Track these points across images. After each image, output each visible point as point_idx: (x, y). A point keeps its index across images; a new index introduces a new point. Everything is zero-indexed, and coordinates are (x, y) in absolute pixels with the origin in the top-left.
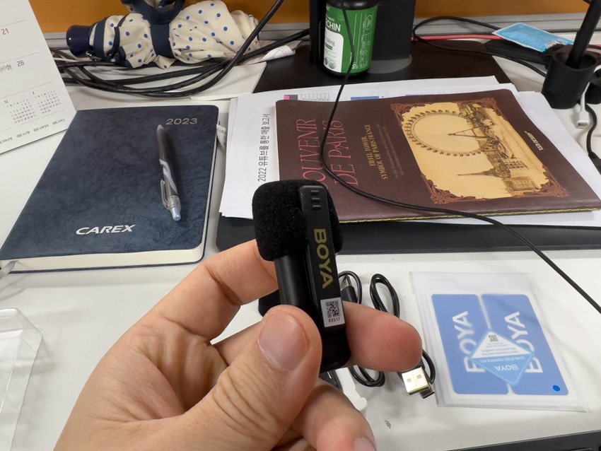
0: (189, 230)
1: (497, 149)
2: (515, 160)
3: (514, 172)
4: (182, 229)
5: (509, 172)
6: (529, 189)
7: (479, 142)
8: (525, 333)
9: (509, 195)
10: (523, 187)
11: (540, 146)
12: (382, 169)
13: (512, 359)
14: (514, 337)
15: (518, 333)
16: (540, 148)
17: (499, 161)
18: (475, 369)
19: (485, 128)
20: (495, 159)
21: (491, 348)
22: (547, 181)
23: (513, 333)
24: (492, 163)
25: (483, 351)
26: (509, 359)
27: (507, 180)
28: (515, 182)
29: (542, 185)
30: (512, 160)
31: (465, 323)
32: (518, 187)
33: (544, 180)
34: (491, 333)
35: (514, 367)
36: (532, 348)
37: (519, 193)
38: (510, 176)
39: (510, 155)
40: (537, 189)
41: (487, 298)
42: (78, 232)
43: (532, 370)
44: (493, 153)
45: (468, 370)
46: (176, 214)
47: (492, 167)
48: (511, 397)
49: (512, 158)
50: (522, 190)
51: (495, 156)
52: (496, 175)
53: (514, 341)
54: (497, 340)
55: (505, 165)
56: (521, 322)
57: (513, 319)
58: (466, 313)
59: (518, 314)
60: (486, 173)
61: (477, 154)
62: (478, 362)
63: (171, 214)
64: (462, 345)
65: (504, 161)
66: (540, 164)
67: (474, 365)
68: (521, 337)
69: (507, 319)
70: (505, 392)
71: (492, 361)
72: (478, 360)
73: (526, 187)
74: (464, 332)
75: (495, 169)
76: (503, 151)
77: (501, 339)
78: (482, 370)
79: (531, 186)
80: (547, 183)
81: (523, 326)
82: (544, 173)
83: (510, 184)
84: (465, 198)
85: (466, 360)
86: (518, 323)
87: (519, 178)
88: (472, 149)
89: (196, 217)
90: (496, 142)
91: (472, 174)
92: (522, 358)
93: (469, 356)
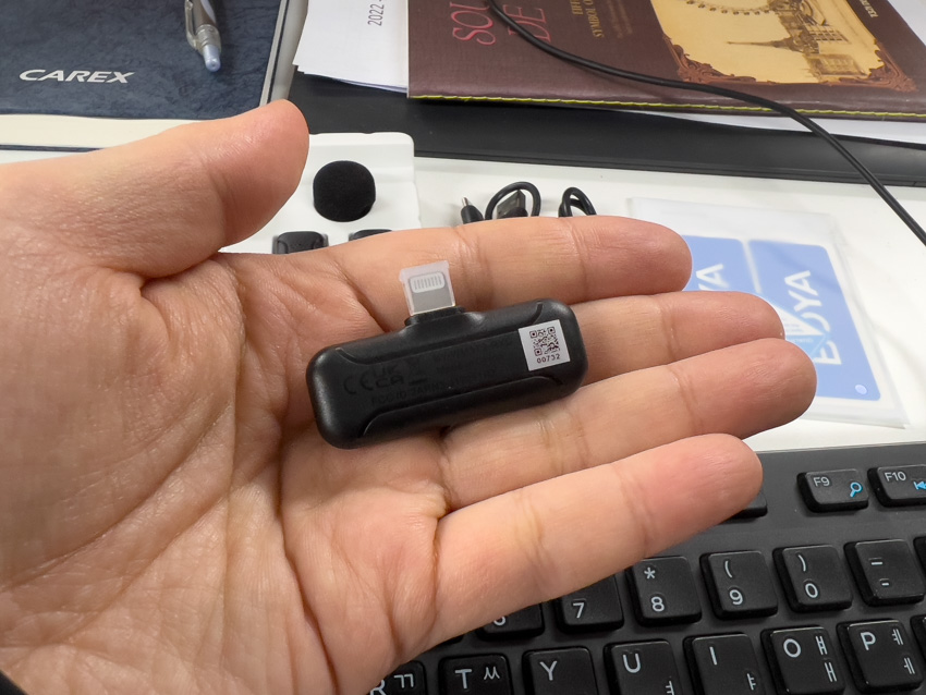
0: (235, 89)
1: (798, 9)
2: (828, 29)
3: (824, 47)
4: (223, 87)
5: (816, 45)
6: (849, 73)
8: (817, 303)
9: (814, 80)
10: (838, 70)
11: (873, 11)
12: (594, 21)
14: (798, 308)
15: (805, 303)
16: (873, 13)
17: (800, 28)
20: (793, 24)
22: (882, 64)
23: (796, 302)
24: (787, 29)
27: (812, 57)
28: (825, 61)
29: (871, 70)
30: (822, 28)
31: (717, 280)
32: (831, 70)
33: (876, 63)
36: (827, 326)
37: (832, 79)
38: (817, 52)
39: (820, 21)
40: (863, 74)
41: (757, 245)
42: (23, 76)
43: (824, 360)
44: (790, 14)
46: (211, 58)
47: (788, 36)
49: (824, 24)
50: (837, 74)
51: (794, 19)
52: (793, 48)
53: (798, 315)
55: (810, 35)
56: (812, 286)
57: (799, 281)
58: (720, 267)
59: (807, 274)
60: (777, 44)
61: (762, 13)
63: (201, 57)
65: (809, 28)
66: (869, 38)
68: (810, 309)
69: (789, 280)
73: (843, 70)
75: (791, 38)
76: (808, 12)
79: (853, 70)
80: (881, 68)
81: (814, 293)
82: (876, 52)
83: (817, 65)
84: (738, 79)
86: (806, 287)
87: (832, 56)
88: (756, 6)
89: (250, 69)
91: (753, 44)
92: (809, 340)
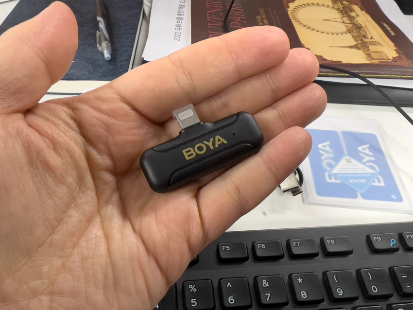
0: (117, 68)
1: (360, 32)
2: (373, 40)
3: (372, 48)
4: (112, 67)
5: (368, 47)
7: (346, 27)
8: (373, 159)
9: (368, 62)
10: (379, 58)
11: (393, 33)
13: (362, 175)
14: (364, 161)
15: (367, 158)
16: (393, 34)
17: (361, 40)
18: (333, 180)
19: (351, 18)
20: (358, 39)
21: (346, 166)
22: (397, 55)
23: (363, 158)
24: (355, 40)
25: (340, 169)
26: (359, 175)
27: (367, 52)
28: (372, 54)
29: (393, 57)
30: (371, 40)
31: (328, 149)
32: (375, 58)
33: (395, 55)
34: (347, 157)
35: (363, 181)
36: (377, 169)
37: (376, 62)
38: (369, 50)
39: (370, 37)
40: (389, 59)
41: (345, 133)
43: (377, 184)
44: (356, 34)
45: (328, 180)
46: (107, 55)
47: (356, 43)
48: (360, 200)
49: (371, 38)
50: (378, 59)
51: (358, 36)
52: (358, 49)
53: (364, 164)
54: (351, 162)
55: (366, 43)
56: (370, 151)
57: (364, 149)
58: (328, 143)
59: (368, 146)
60: (351, 47)
61: (344, 34)
62: (336, 176)
63: (103, 55)
64: (324, 164)
65: (365, 40)
66: (392, 44)
67: (333, 178)
68: (370, 161)
69: (360, 149)
70: (356, 197)
71: (347, 175)
72: (336, 174)
73: (381, 58)
74: (326, 155)
75: (357, 45)
76: (364, 33)
77: (354, 161)
78: (338, 181)
79: (385, 58)
80: (397, 57)
81: (371, 154)
82: (395, 50)
83: (369, 55)
84: (334, 62)
85: (327, 174)
86: (367, 152)
87: (375, 52)
88: (341, 31)
89: (124, 59)
90: (359, 28)
91: (340, 47)
92: (369, 175)
93: (330, 171)
